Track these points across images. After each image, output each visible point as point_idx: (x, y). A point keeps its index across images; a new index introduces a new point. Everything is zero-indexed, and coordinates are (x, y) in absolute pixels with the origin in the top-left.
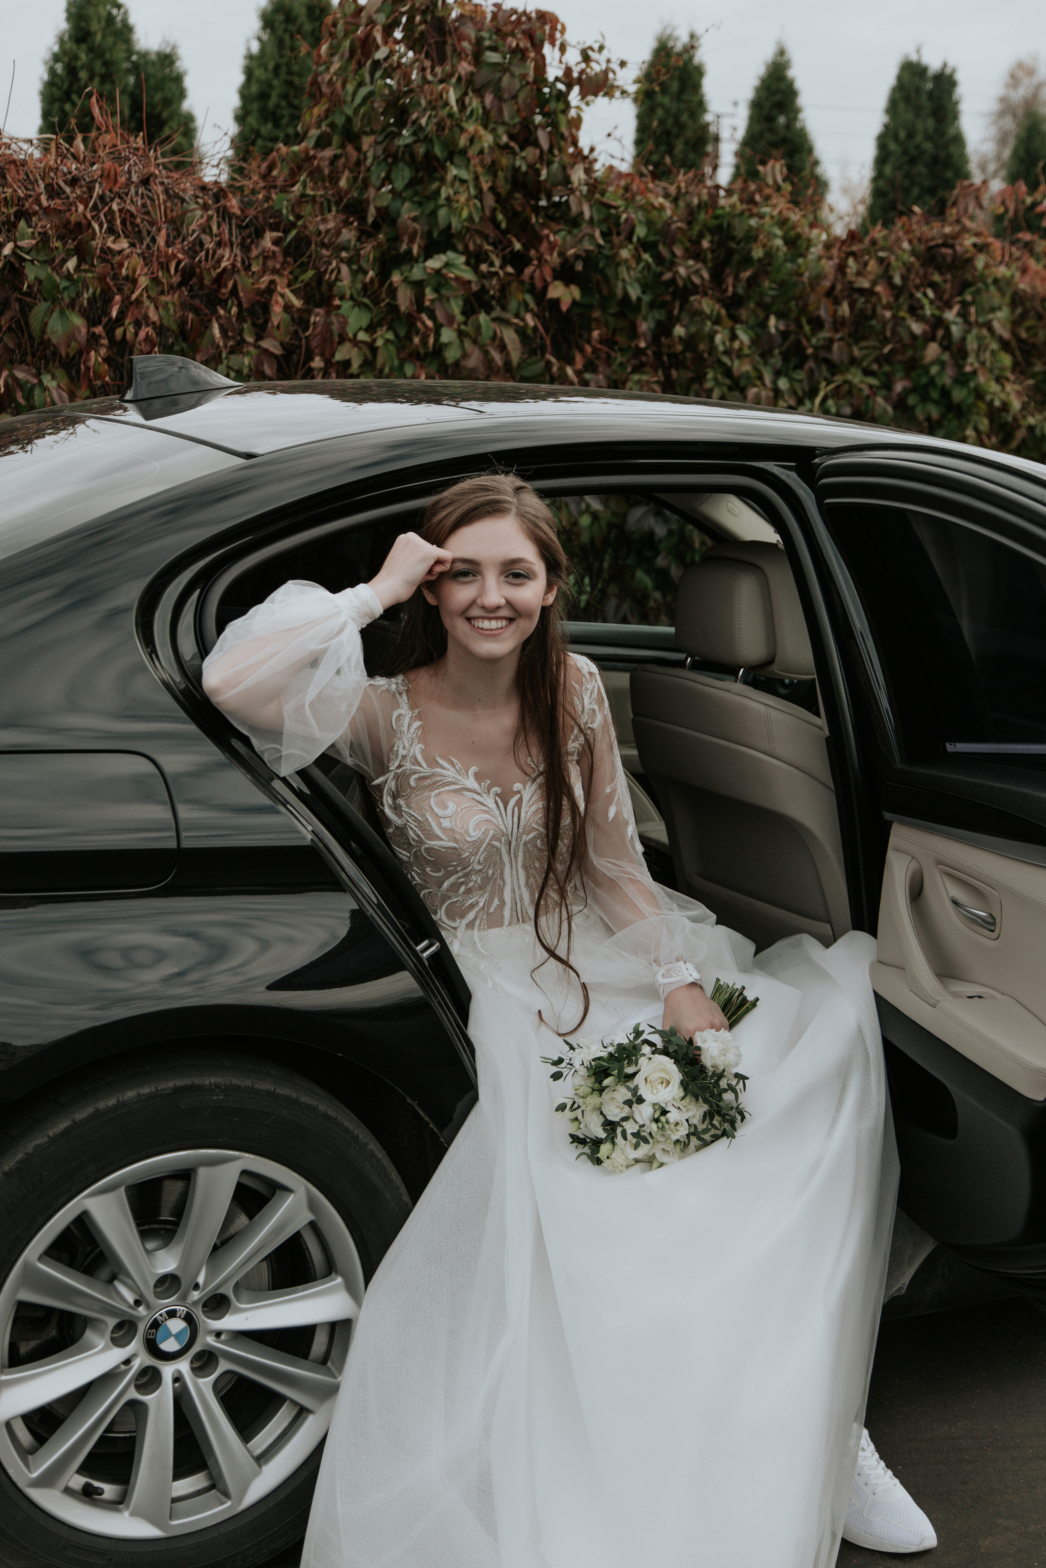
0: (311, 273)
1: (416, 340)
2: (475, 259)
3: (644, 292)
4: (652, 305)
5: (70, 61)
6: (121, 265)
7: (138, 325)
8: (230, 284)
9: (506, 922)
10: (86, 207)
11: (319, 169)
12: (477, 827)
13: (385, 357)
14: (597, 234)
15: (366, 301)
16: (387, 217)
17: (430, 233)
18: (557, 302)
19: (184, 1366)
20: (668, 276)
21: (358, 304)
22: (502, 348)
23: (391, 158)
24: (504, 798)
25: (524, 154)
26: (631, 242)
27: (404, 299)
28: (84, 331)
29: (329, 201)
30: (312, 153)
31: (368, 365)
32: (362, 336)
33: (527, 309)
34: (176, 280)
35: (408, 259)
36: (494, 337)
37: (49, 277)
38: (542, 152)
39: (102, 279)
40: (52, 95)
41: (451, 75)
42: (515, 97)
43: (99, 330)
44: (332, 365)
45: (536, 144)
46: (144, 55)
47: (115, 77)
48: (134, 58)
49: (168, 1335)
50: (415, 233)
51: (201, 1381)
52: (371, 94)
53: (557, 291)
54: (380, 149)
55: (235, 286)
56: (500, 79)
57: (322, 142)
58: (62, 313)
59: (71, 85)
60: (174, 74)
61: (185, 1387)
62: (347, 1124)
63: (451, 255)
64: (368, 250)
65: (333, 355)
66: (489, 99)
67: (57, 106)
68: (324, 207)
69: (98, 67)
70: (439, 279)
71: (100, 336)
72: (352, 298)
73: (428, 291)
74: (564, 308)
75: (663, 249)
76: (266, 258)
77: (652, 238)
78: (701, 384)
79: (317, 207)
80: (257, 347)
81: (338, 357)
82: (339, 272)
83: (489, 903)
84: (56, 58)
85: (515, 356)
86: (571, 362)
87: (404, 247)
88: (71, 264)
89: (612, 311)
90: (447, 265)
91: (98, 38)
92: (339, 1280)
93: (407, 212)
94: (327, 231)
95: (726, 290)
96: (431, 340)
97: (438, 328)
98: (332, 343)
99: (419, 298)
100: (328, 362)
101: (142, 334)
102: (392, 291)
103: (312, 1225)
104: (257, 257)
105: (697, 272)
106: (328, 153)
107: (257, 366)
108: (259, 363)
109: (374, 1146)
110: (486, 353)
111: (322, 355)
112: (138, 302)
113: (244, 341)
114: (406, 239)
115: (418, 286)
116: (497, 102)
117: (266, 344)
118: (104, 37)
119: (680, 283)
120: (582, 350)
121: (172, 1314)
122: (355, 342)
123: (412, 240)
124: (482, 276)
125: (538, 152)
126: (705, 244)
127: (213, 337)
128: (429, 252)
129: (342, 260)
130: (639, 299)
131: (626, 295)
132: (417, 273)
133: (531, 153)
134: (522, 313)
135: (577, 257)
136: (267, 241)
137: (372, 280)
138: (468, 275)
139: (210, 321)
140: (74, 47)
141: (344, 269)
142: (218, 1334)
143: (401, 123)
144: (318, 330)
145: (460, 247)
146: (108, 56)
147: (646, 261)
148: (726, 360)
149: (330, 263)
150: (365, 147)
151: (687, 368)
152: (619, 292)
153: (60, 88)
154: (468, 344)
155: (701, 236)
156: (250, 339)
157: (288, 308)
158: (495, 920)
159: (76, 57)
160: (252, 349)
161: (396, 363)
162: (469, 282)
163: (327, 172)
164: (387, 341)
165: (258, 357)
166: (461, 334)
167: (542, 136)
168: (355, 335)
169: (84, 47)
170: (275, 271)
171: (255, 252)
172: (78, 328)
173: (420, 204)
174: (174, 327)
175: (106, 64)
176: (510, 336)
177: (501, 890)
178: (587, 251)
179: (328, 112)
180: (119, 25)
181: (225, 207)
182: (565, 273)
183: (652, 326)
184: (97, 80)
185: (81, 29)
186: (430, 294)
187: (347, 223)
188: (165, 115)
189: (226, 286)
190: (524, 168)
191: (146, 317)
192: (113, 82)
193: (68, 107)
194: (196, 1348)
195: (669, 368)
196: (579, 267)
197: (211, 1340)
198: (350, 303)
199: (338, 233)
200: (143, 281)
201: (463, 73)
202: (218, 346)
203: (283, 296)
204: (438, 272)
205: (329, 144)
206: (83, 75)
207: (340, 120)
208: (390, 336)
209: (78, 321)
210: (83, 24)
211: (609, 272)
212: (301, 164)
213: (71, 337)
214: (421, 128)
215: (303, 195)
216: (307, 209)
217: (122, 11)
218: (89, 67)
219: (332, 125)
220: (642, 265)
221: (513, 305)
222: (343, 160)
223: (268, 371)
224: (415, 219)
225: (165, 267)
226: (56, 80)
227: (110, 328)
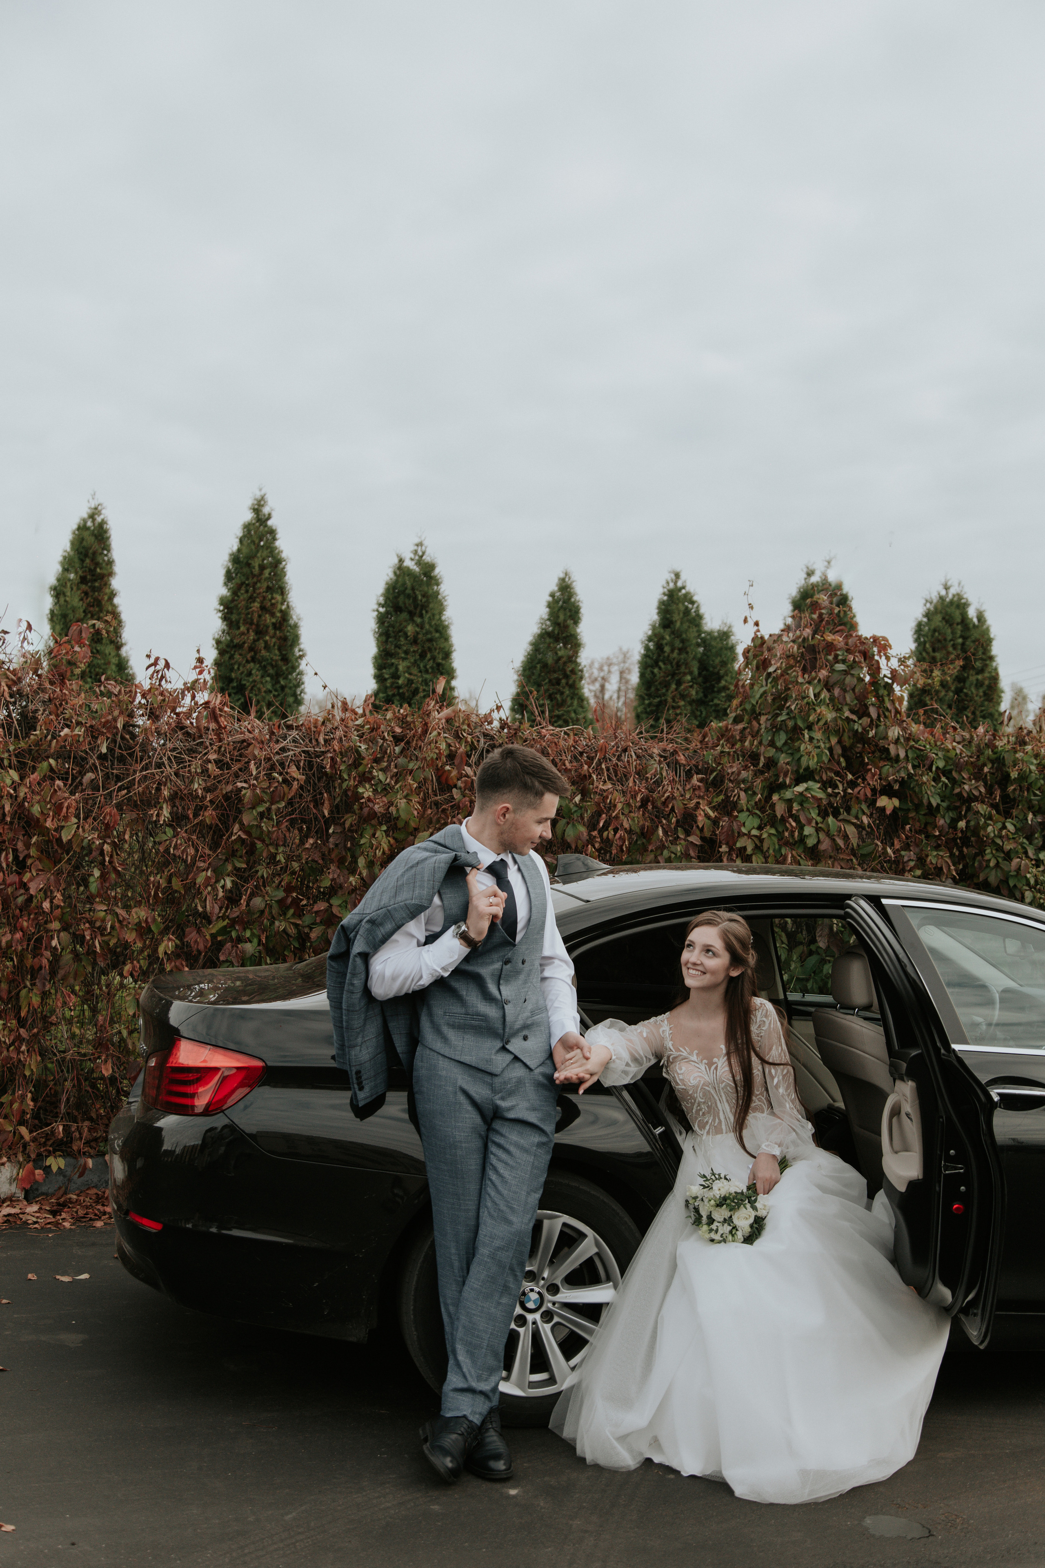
0: (722, 797)
1: (786, 834)
2: (826, 784)
3: (942, 801)
4: (948, 809)
5: (658, 641)
6: (607, 797)
7: (616, 830)
8: (670, 806)
9: (724, 1131)
10: (589, 767)
11: (733, 736)
12: (695, 1078)
13: (770, 844)
14: (910, 767)
15: (757, 812)
16: (771, 763)
17: (797, 771)
18: (883, 809)
19: (537, 1316)
20: (957, 790)
21: (752, 814)
22: (846, 837)
23: (775, 728)
24: (710, 1064)
25: (860, 722)
26: (931, 771)
27: (780, 810)
28: (585, 834)
29: (738, 755)
30: (730, 727)
31: (758, 848)
32: (755, 832)
33: (864, 813)
34: (638, 804)
35: (783, 786)
36: (840, 831)
37: (567, 805)
38: (872, 721)
39: (598, 804)
40: (646, 663)
41: (815, 678)
42: (853, 690)
43: (595, 833)
44: (733, 850)
45: (869, 715)
46: (710, 633)
47: (688, 649)
48: (703, 635)
49: (530, 1300)
50: (788, 771)
51: (545, 1325)
52: (765, 692)
53: (883, 801)
54: (769, 723)
55: (673, 807)
56: (844, 679)
57: (737, 721)
58: (574, 825)
59: (659, 656)
60: (730, 644)
61: (537, 1327)
62: (614, 1207)
63: (810, 783)
64: (758, 784)
65: (735, 844)
66: (837, 691)
67: (649, 669)
68: (734, 757)
69: (678, 644)
70: (802, 799)
71: (595, 837)
72: (748, 810)
73: (795, 805)
74: (888, 812)
75: (954, 774)
76: (694, 790)
77: (948, 768)
78: (983, 857)
79: (731, 758)
80: (685, 840)
81: (738, 845)
82: (739, 796)
83: (714, 1120)
84: (650, 639)
85: (854, 841)
86: (892, 845)
87: (781, 780)
88: (577, 799)
89: (922, 813)
90: (807, 789)
91: (678, 624)
92: (611, 1283)
93: (783, 759)
94: (733, 773)
95: (995, 799)
96: (796, 834)
97: (801, 827)
98: (733, 837)
99: (790, 809)
100: (731, 849)
101: (618, 835)
102: (773, 806)
103: (597, 1254)
104: (689, 789)
105: (976, 788)
106: (740, 726)
107: (685, 851)
108: (687, 849)
109: (627, 1219)
110: (834, 840)
111: (727, 844)
112: (617, 817)
113: (678, 837)
114: (782, 775)
115: (789, 802)
116: (842, 693)
117: (691, 839)
118: (682, 623)
119: (965, 795)
120: (899, 837)
121: (532, 1290)
122: (749, 835)
123: (786, 775)
124: (829, 795)
125: (869, 720)
126: (986, 770)
127: (658, 835)
128: (798, 781)
129: (741, 789)
130: (938, 805)
131: (930, 803)
132: (788, 794)
133: (865, 721)
134: (860, 815)
135: (896, 781)
136: (695, 780)
137: (760, 800)
138: (820, 795)
139: (657, 827)
140: (662, 631)
141: (742, 794)
142: (554, 1304)
143: (781, 708)
144: (725, 829)
145: (817, 778)
146: (684, 636)
147: (944, 782)
148: (999, 841)
149: (734, 791)
150: (761, 722)
151: (973, 846)
152: (925, 801)
153: (652, 659)
154: (822, 836)
155: (984, 765)
156: (682, 836)
157: (707, 816)
158: (718, 1131)
159: (663, 638)
160: (683, 842)
161: (777, 847)
162: (821, 799)
163: (738, 738)
164: (770, 835)
165: (687, 846)
166: (818, 830)
167: (873, 711)
168: (749, 832)
169: (668, 630)
170: (699, 797)
171: (688, 787)
172: (582, 833)
173: (792, 754)
174: (638, 831)
175: (683, 641)
176: (851, 830)
177: (718, 1113)
178: (903, 778)
179: (741, 704)
180: (694, 614)
181: (676, 760)
182: (888, 791)
183: (948, 821)
184: (676, 651)
185: (667, 619)
186: (796, 806)
187: (746, 768)
188: (722, 672)
189: (668, 807)
190: (860, 730)
191: (622, 825)
192: (687, 653)
193: (656, 670)
194: (543, 1309)
195: (962, 847)
196: (896, 787)
197: (550, 1305)
198: (748, 813)
199: (739, 773)
200: (620, 806)
201: (821, 677)
202: (662, 840)
203: (704, 811)
204: (801, 794)
205: (742, 721)
206: (667, 649)
207: (748, 707)
208: (773, 831)
209: (582, 829)
210: (668, 616)
211: (917, 789)
212: (723, 734)
213: (578, 838)
214: (791, 711)
215: (722, 752)
216: (725, 760)
217: (695, 606)
218: (671, 644)
219: (744, 710)
220: (940, 784)
221: (854, 811)
222: (748, 730)
223: (692, 853)
224: (787, 763)
225: (634, 797)
226: (650, 654)
227: (601, 832)
